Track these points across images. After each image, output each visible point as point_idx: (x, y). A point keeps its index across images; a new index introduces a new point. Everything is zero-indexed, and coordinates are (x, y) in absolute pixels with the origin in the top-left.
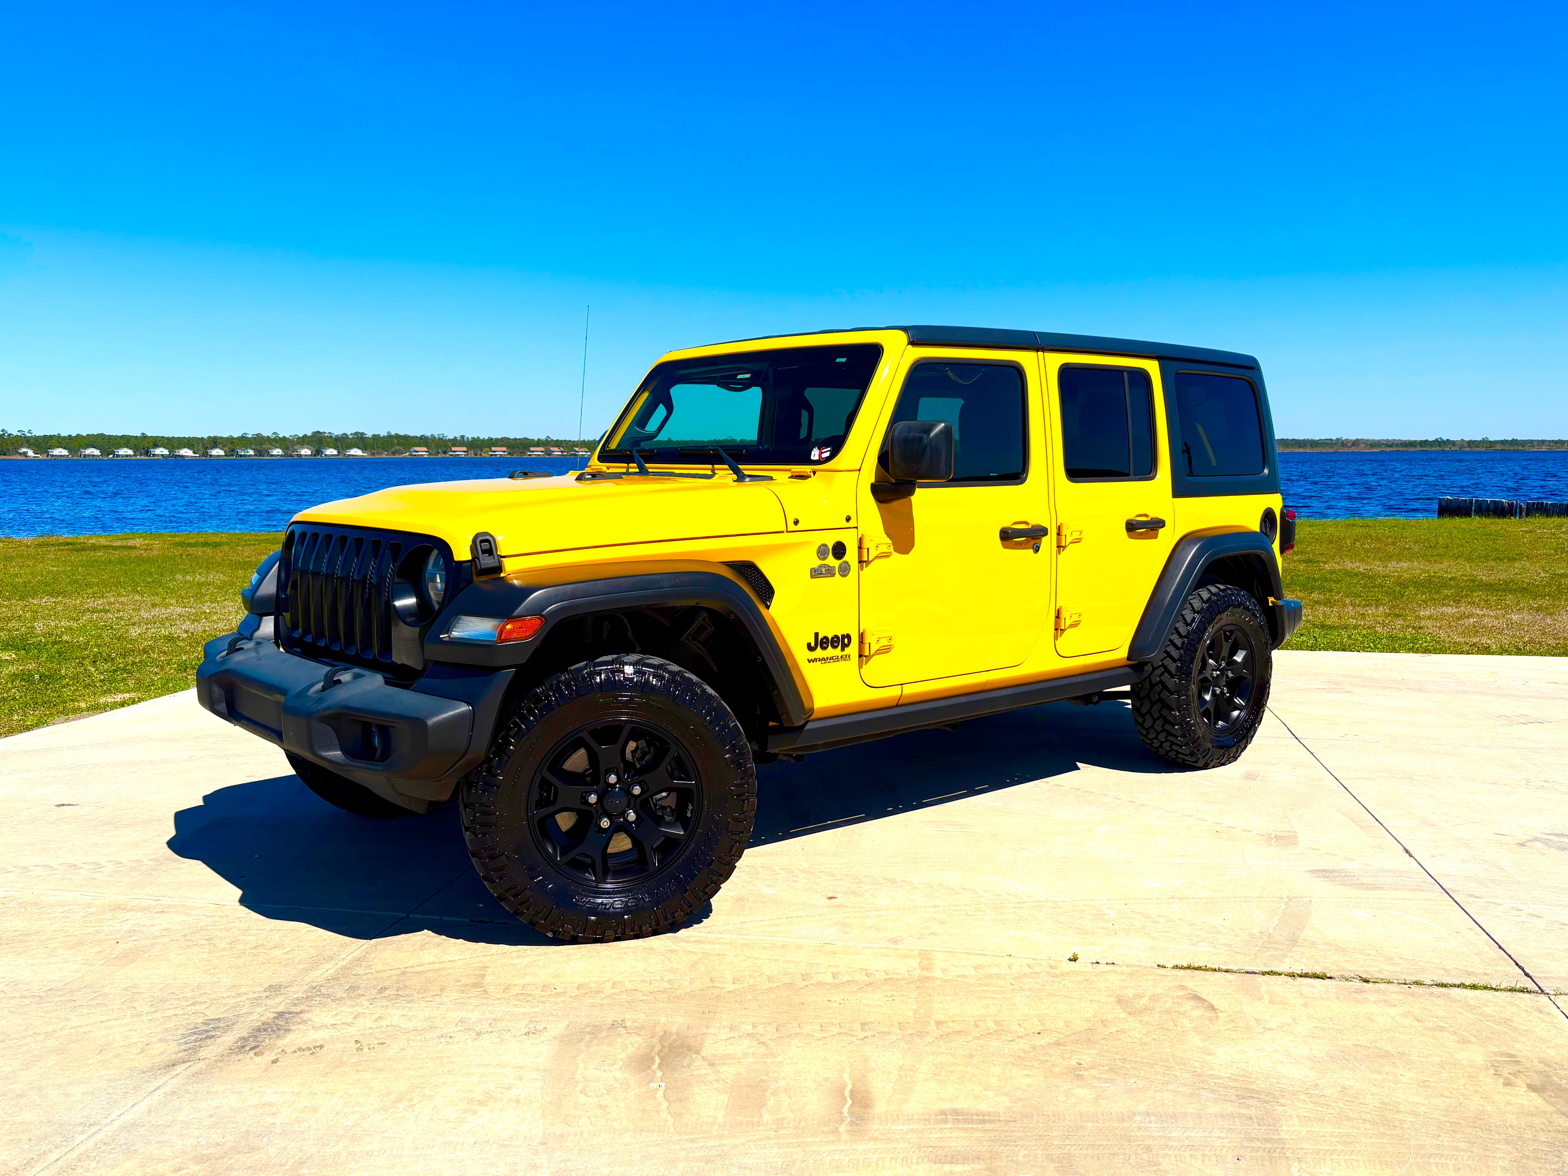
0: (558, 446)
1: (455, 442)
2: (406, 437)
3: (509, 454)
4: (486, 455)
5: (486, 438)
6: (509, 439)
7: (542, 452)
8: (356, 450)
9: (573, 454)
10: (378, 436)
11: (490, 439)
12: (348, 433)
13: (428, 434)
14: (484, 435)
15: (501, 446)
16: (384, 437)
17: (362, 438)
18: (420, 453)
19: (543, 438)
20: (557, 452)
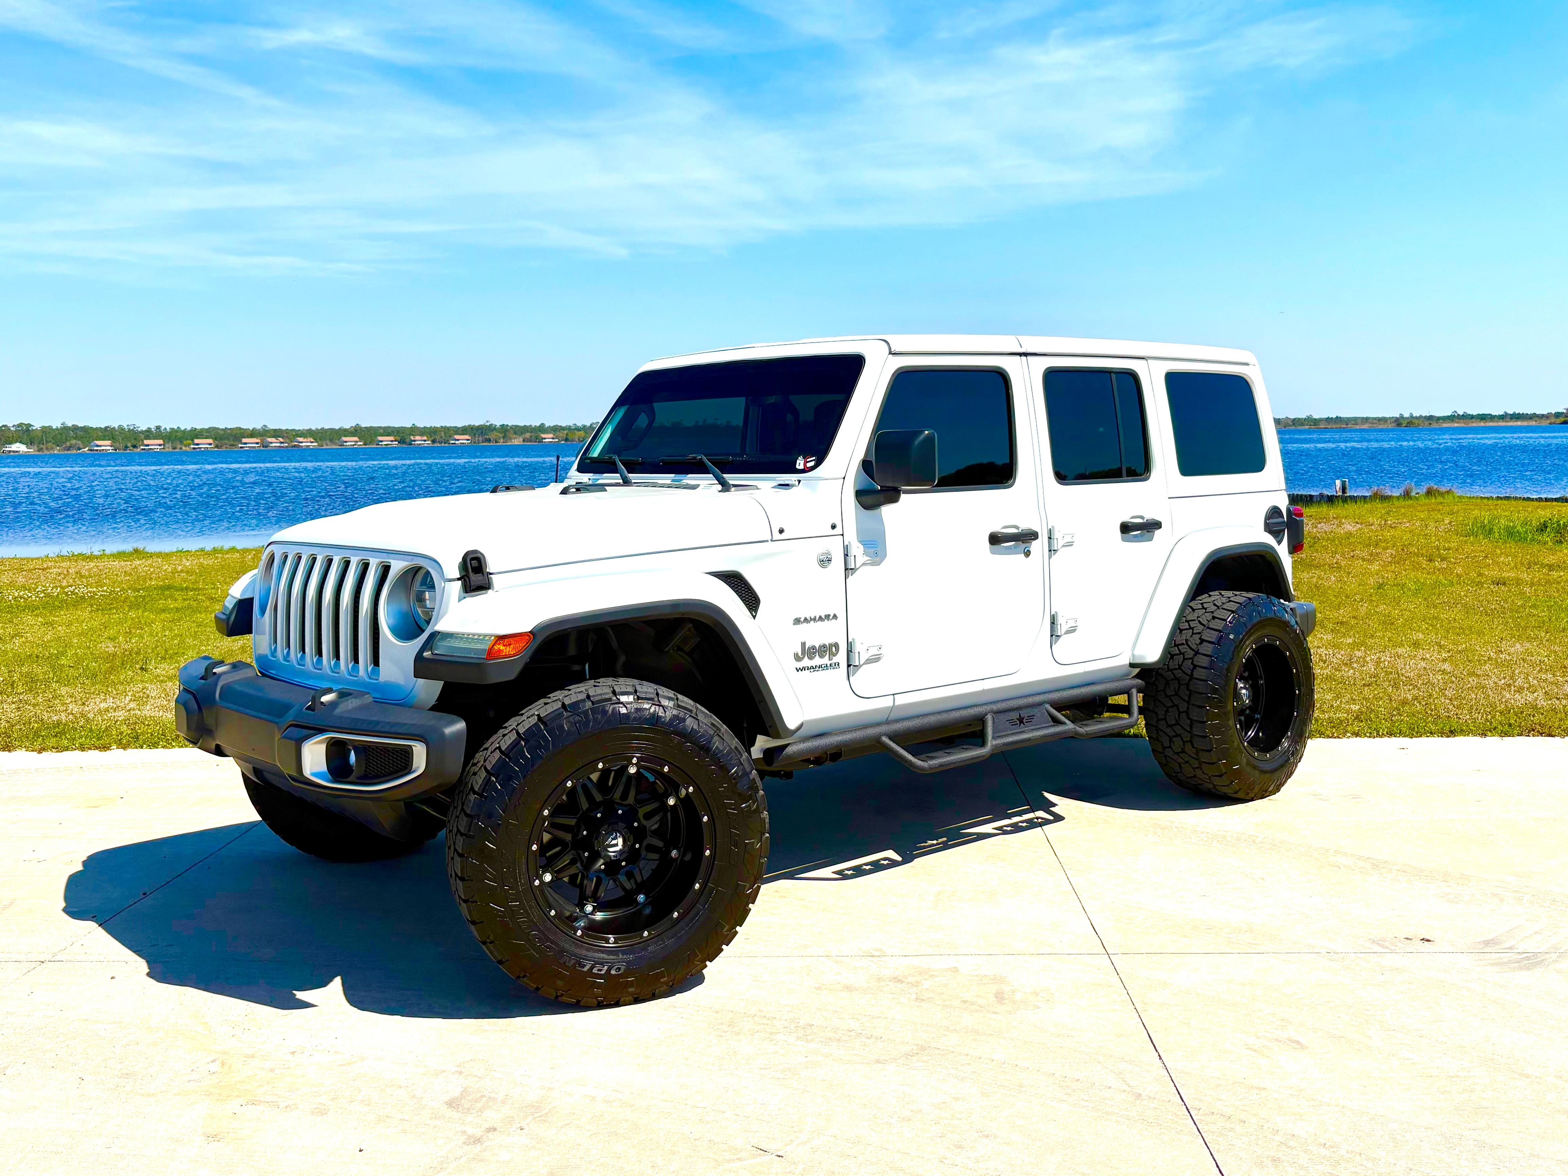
0: (275, 436)
1: (148, 434)
2: (85, 429)
3: (217, 446)
4: (187, 449)
5: (189, 429)
6: (218, 429)
7: (257, 443)
8: (18, 444)
9: (295, 446)
10: (50, 428)
11: (194, 430)
12: (10, 425)
13: (115, 425)
14: (186, 425)
15: (207, 438)
16: (57, 429)
17: (28, 430)
18: (103, 448)
19: (259, 426)
20: (274, 443)
